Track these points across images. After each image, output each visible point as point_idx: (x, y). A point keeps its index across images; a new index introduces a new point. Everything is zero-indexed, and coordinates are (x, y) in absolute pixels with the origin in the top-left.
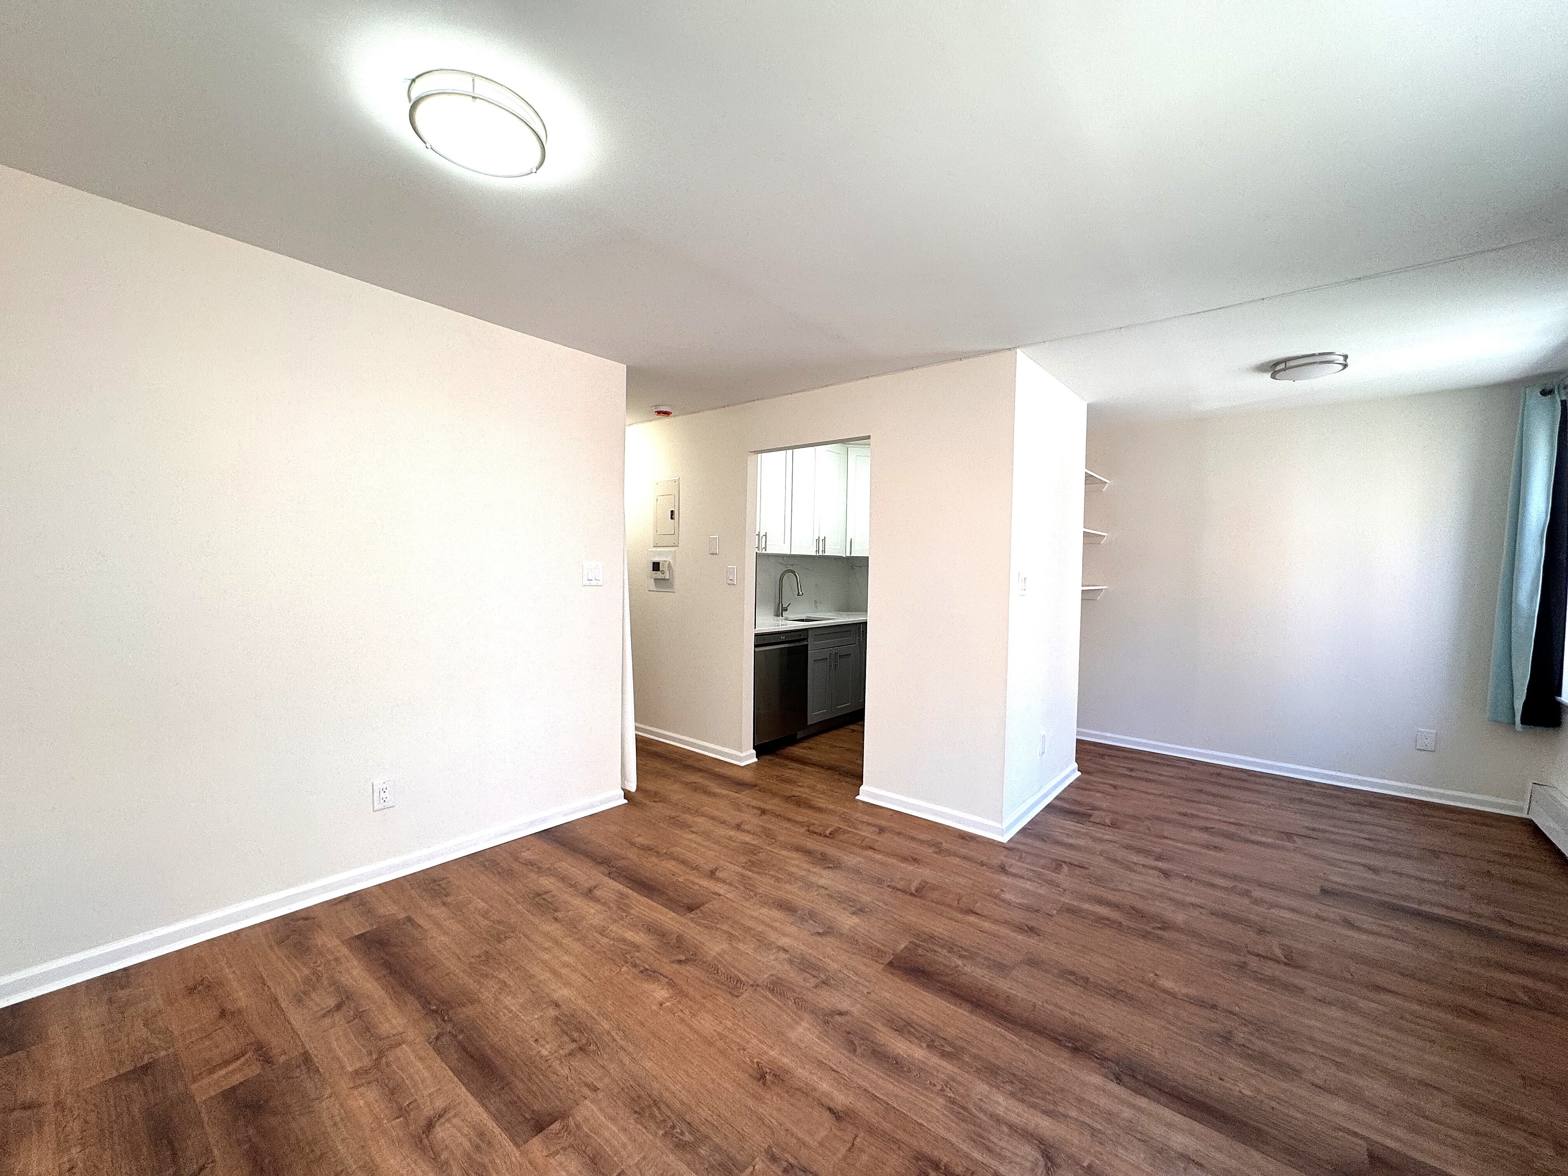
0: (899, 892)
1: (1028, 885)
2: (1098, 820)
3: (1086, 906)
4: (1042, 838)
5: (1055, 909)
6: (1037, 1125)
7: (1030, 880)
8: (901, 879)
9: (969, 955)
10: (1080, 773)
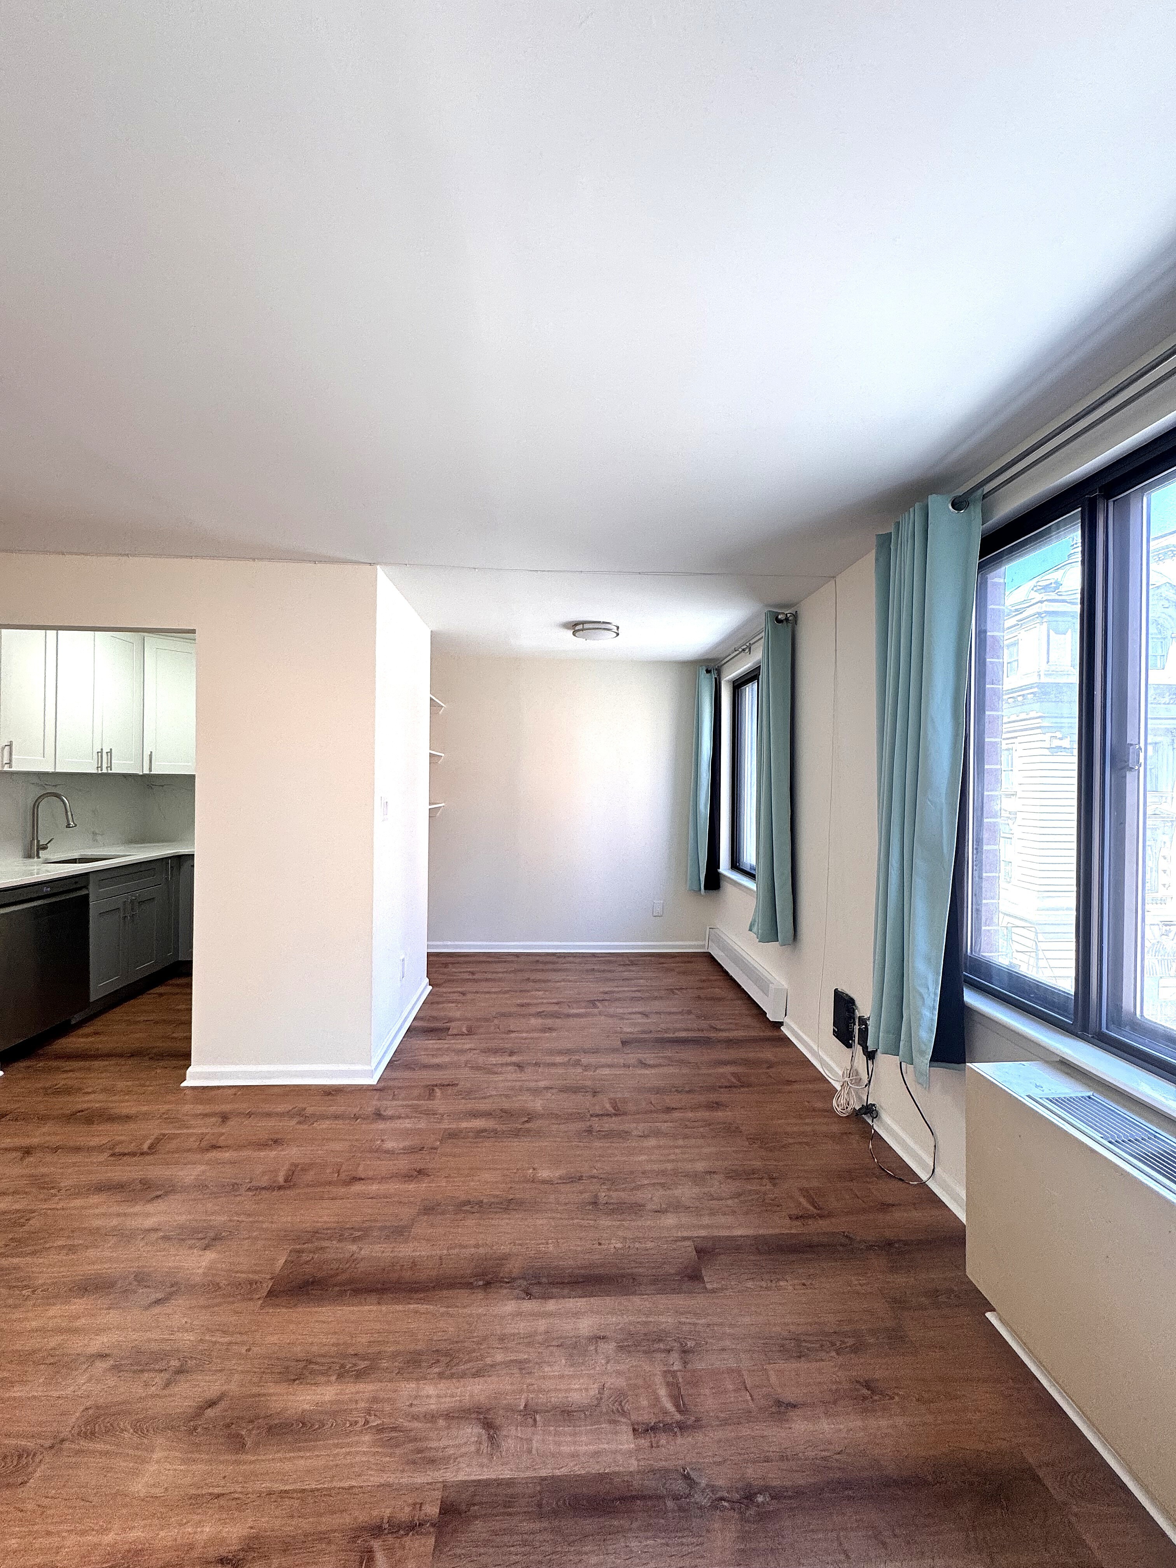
0: (264, 1192)
1: (407, 1124)
2: (455, 1032)
3: (464, 1125)
4: (408, 1067)
5: (436, 1140)
6: (471, 1396)
7: (407, 1117)
8: (264, 1173)
9: (361, 1234)
10: (431, 987)
